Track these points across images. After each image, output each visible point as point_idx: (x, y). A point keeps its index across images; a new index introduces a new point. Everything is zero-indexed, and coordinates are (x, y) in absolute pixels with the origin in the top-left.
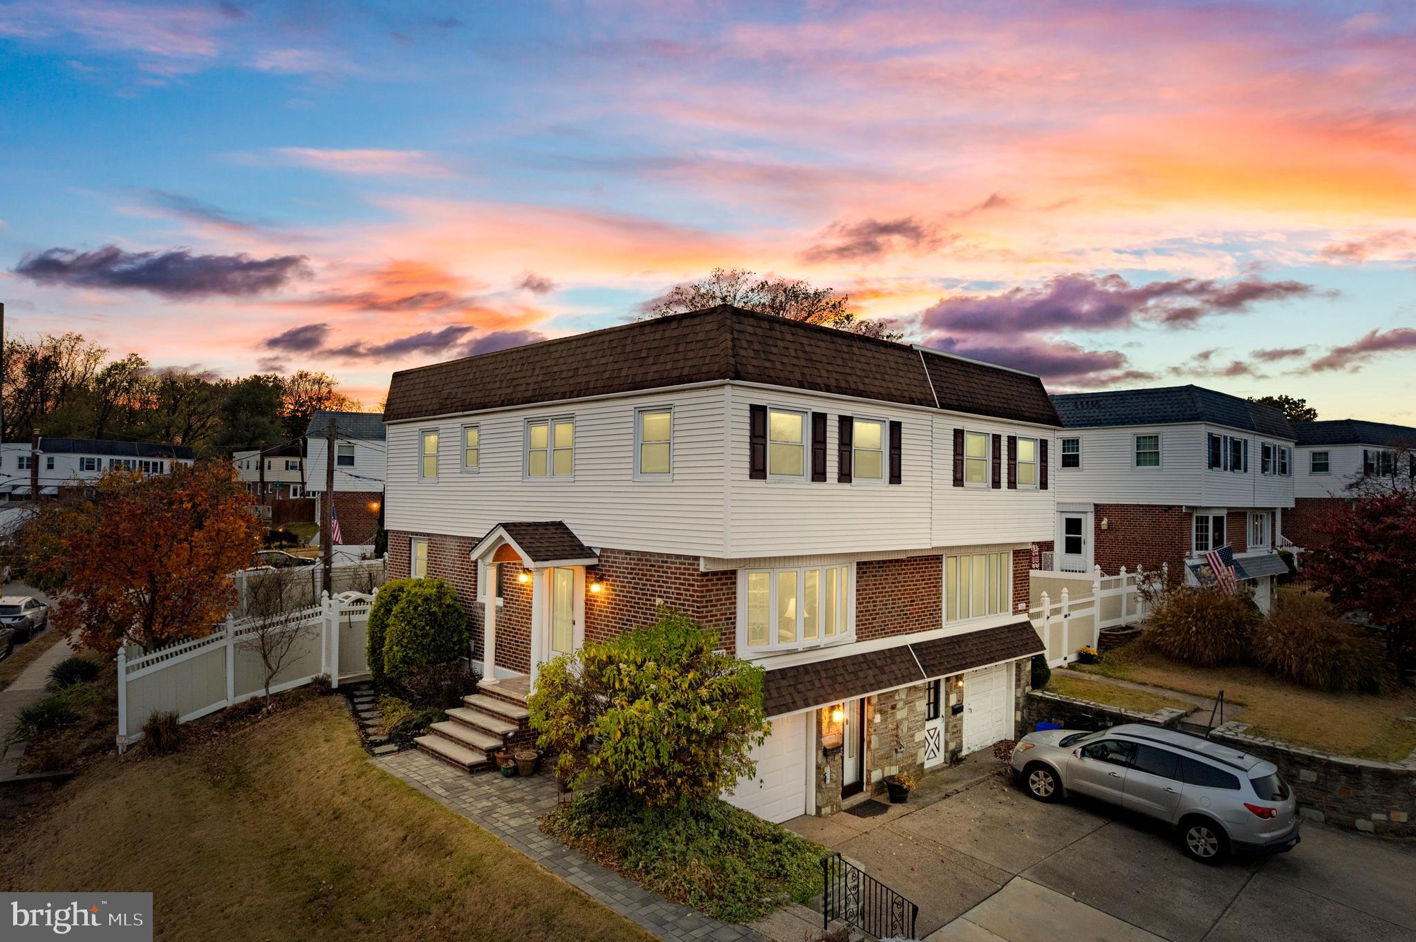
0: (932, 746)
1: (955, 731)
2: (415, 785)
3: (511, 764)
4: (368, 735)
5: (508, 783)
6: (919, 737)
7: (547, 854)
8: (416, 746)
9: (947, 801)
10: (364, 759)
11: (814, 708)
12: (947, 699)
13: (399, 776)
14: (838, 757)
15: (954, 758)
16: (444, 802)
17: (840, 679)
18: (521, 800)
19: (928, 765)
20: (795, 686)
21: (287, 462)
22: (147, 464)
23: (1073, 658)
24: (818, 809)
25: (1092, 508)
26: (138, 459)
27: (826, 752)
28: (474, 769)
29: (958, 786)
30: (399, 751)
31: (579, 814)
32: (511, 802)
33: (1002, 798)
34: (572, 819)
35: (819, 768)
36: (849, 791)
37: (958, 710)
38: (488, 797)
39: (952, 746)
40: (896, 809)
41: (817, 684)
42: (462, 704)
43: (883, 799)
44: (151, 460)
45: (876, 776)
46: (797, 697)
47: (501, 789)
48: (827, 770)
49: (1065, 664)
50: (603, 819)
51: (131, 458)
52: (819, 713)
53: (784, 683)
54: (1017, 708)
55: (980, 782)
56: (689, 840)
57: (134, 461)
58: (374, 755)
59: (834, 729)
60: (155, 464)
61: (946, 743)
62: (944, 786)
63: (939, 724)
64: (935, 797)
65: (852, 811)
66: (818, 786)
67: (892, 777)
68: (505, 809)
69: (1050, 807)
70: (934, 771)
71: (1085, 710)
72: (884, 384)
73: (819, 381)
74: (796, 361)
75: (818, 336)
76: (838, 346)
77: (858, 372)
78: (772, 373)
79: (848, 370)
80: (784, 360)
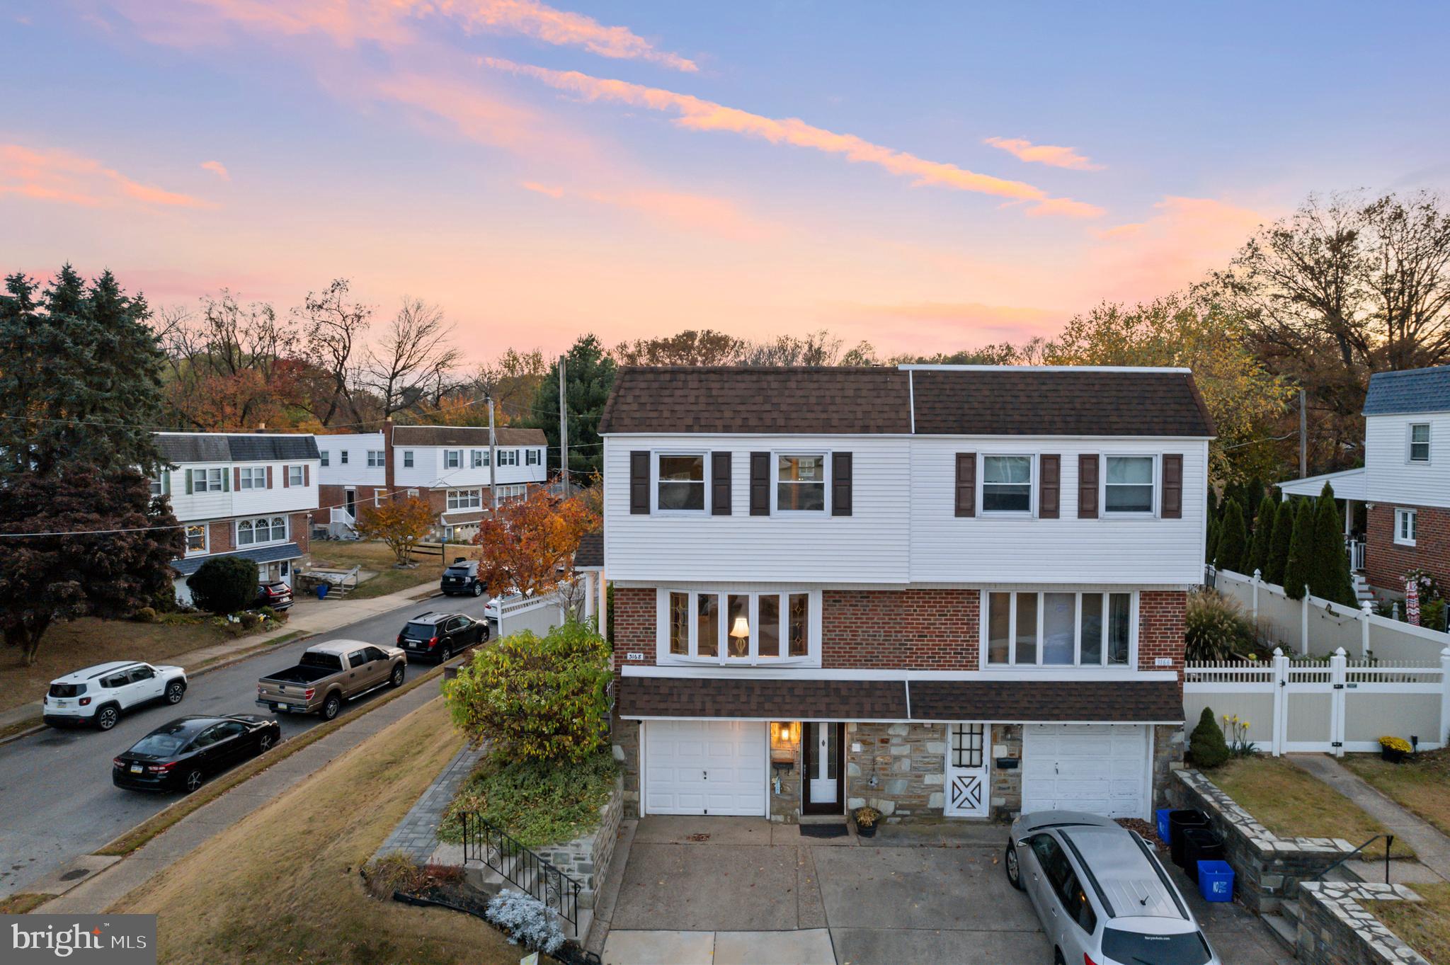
0: (967, 794)
1: (1007, 787)
15: (1004, 817)
19: (956, 811)
37: (1012, 765)
39: (1001, 803)
40: (847, 839)
61: (992, 798)
70: (964, 821)
71: (1209, 807)
72: (824, 416)
73: (718, 423)
74: (694, 408)
75: (739, 377)
76: (765, 385)
77: (783, 407)
78: (655, 422)
79: (768, 407)
80: (677, 408)
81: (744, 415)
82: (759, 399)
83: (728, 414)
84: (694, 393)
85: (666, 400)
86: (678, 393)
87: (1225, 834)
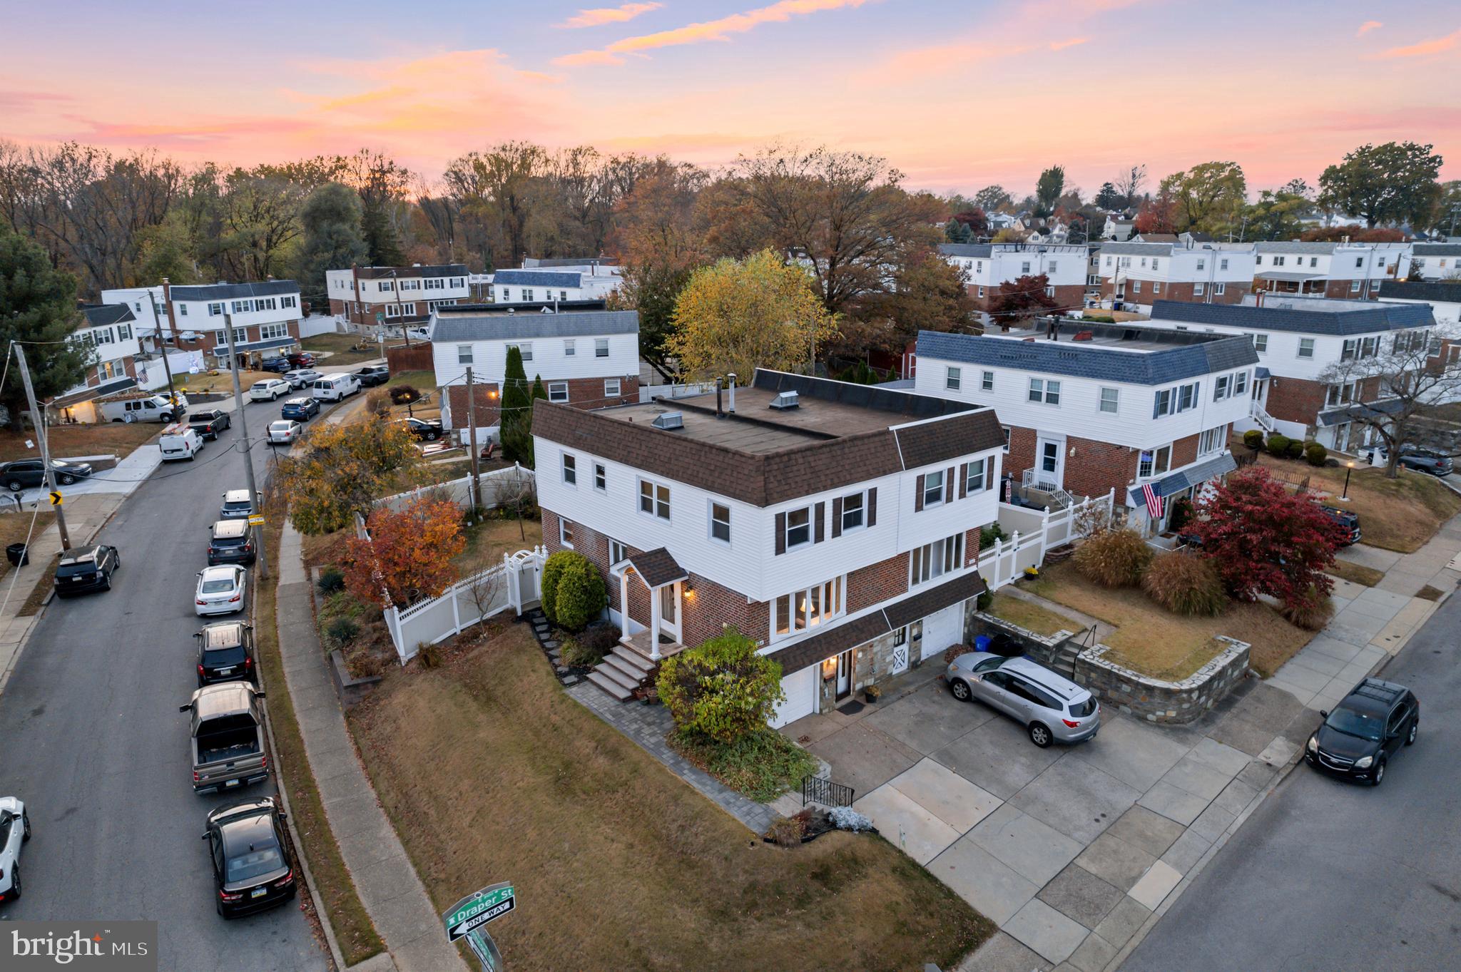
0: (899, 660)
1: (916, 650)
2: (596, 713)
3: (646, 698)
4: (556, 667)
5: (645, 710)
6: (889, 659)
7: (671, 761)
8: (587, 679)
9: (901, 701)
10: (561, 689)
11: (818, 664)
12: (911, 633)
13: (585, 705)
14: (833, 682)
15: (915, 665)
16: (614, 725)
17: (834, 642)
18: (654, 723)
19: (895, 672)
20: (804, 653)
21: (380, 284)
22: (262, 302)
23: (1020, 575)
24: (821, 710)
25: (1065, 439)
26: (254, 299)
27: (825, 681)
28: (625, 701)
29: (912, 688)
30: (578, 682)
31: (686, 736)
32: (649, 724)
33: (936, 698)
34: (682, 739)
35: (822, 689)
36: (839, 697)
37: (918, 637)
38: (635, 721)
39: (913, 659)
40: (869, 708)
41: (819, 649)
42: (610, 653)
43: (862, 700)
44: (264, 298)
45: (859, 686)
46: (806, 660)
47: (641, 715)
48: (826, 690)
49: (1012, 582)
50: (699, 741)
51: (248, 299)
52: (822, 665)
53: (798, 652)
54: (965, 625)
55: (927, 684)
56: (742, 754)
57: (251, 302)
58: (565, 685)
59: (831, 667)
60: (268, 301)
61: (909, 658)
62: (902, 689)
63: (905, 647)
64: (894, 697)
65: (842, 710)
66: (821, 699)
67: (868, 687)
68: (646, 730)
69: (964, 705)
70: (899, 675)
71: (1007, 631)
72: (865, 468)
73: (820, 485)
74: (805, 477)
75: (820, 451)
76: (834, 453)
77: (847, 467)
78: (789, 493)
79: (840, 469)
80: (797, 479)
81: (831, 477)
82: (834, 464)
83: (823, 478)
84: (803, 466)
85: (791, 475)
86: (795, 468)
87: (1021, 642)
